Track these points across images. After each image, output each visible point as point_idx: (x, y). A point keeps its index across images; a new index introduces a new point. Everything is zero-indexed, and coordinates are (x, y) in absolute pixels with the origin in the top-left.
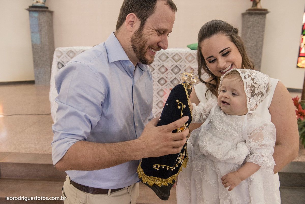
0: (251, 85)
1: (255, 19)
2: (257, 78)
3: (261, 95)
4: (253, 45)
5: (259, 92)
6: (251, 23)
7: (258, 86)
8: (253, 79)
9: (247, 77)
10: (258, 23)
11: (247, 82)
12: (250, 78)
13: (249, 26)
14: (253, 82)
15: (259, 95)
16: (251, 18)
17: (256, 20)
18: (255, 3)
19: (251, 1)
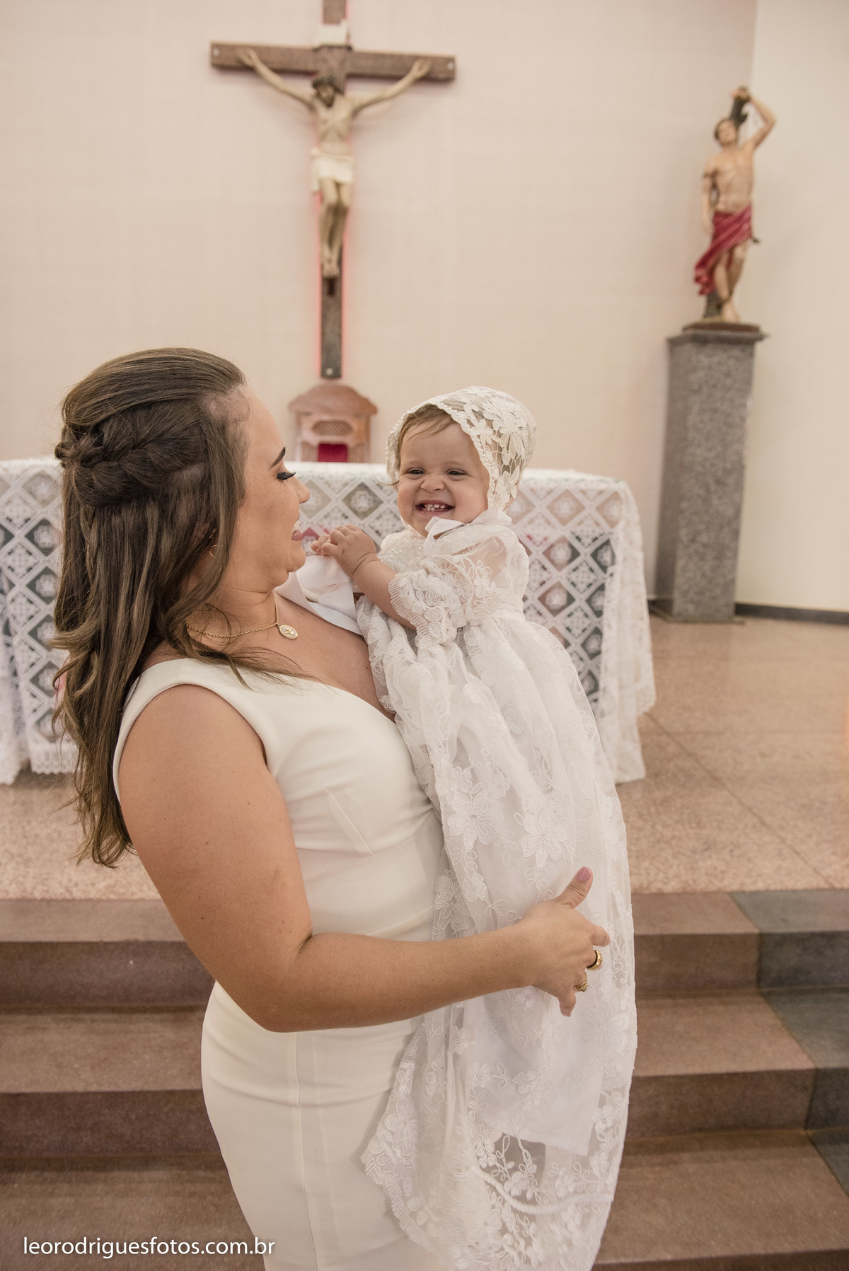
0: (490, 442)
1: (716, 359)
2: (498, 419)
3: (519, 467)
4: (713, 454)
5: (513, 458)
6: (701, 374)
7: (506, 441)
8: (490, 423)
9: (473, 419)
10: (728, 374)
11: (479, 436)
12: (483, 422)
13: (696, 387)
14: (492, 431)
15: (513, 469)
16: (702, 357)
17: (720, 363)
18: (716, 303)
19: (701, 293)
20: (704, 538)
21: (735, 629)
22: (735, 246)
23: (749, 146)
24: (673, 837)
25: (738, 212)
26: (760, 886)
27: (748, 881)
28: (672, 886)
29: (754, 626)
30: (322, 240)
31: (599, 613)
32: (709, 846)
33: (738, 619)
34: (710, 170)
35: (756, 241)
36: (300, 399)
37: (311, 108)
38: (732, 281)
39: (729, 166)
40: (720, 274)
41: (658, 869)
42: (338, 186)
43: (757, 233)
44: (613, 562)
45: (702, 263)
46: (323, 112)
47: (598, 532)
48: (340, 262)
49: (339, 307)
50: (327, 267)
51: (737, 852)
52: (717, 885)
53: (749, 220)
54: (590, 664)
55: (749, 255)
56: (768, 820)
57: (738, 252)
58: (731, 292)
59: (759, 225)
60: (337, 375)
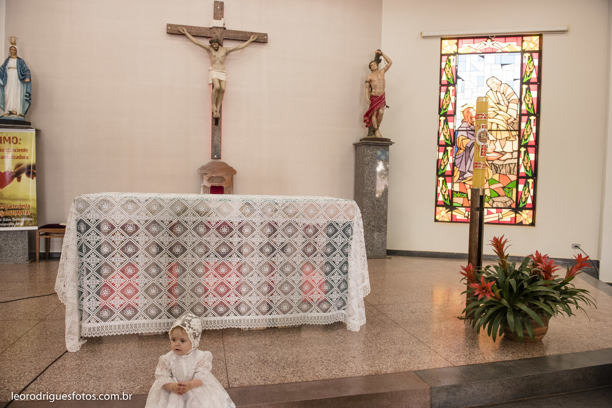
1: (374, 152)
16: (368, 151)
18: (373, 130)
19: (366, 126)
20: (373, 224)
21: (388, 260)
22: (379, 108)
23: (383, 71)
24: (385, 349)
25: (380, 96)
26: (426, 367)
27: (420, 366)
28: (390, 370)
29: (394, 259)
30: (212, 103)
31: (347, 255)
32: (401, 352)
33: (388, 256)
34: (368, 80)
35: (387, 107)
36: (203, 168)
37: (208, 51)
38: (379, 122)
39: (375, 78)
40: (374, 118)
41: (383, 363)
42: (220, 81)
43: (387, 104)
44: (352, 234)
45: (367, 115)
46: (214, 53)
47: (345, 221)
48: (220, 112)
49: (220, 130)
50: (215, 113)
51: (413, 354)
52: (408, 369)
53: (384, 98)
54: (344, 277)
55: (385, 112)
56: (421, 339)
57: (381, 111)
58: (378, 127)
59: (388, 101)
60: (219, 158)
